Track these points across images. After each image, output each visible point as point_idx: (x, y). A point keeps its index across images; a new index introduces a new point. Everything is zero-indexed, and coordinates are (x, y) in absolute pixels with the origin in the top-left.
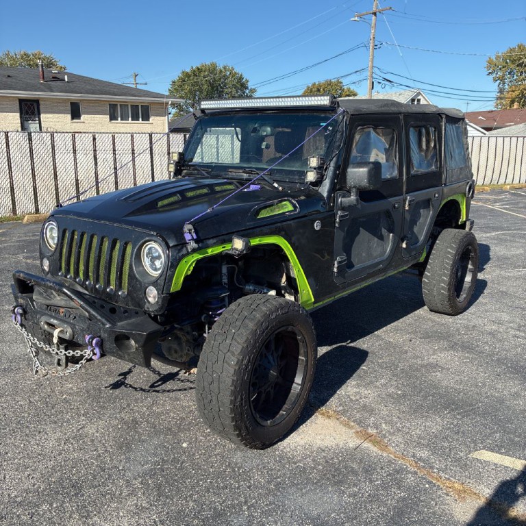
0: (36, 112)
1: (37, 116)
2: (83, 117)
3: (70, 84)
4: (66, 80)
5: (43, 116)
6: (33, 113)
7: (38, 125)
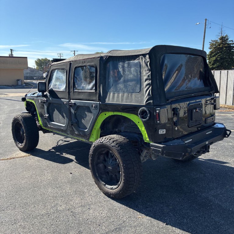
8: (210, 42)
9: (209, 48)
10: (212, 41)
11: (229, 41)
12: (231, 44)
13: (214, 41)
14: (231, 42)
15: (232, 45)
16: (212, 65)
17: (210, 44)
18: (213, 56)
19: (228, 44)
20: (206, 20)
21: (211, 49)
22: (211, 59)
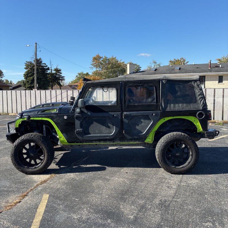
0: (204, 81)
1: (204, 82)
2: (224, 82)
3: (222, 68)
4: (220, 67)
5: (206, 82)
6: (202, 81)
7: (204, 86)
8: (25, 63)
9: (25, 68)
10: (27, 62)
11: (43, 64)
12: (44, 66)
13: (29, 62)
14: (44, 65)
15: (45, 68)
16: (30, 84)
17: (25, 64)
18: (30, 76)
19: (42, 66)
20: (36, 44)
21: (26, 69)
22: (28, 78)
